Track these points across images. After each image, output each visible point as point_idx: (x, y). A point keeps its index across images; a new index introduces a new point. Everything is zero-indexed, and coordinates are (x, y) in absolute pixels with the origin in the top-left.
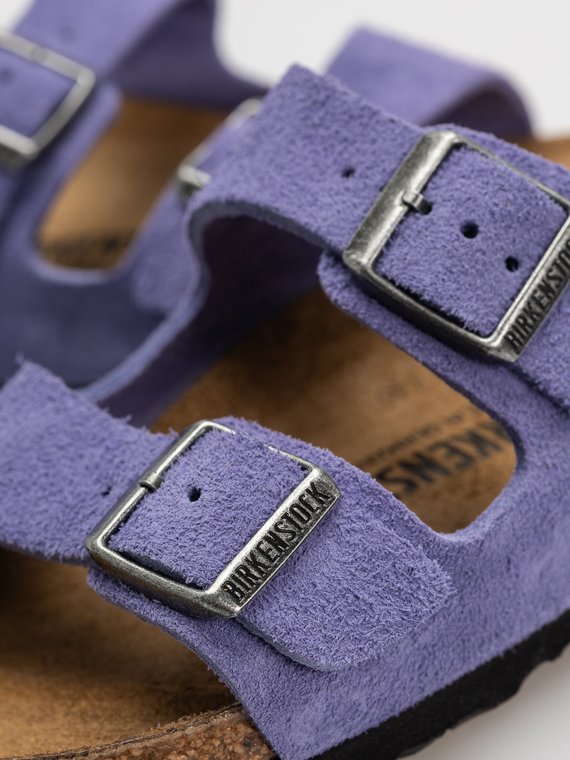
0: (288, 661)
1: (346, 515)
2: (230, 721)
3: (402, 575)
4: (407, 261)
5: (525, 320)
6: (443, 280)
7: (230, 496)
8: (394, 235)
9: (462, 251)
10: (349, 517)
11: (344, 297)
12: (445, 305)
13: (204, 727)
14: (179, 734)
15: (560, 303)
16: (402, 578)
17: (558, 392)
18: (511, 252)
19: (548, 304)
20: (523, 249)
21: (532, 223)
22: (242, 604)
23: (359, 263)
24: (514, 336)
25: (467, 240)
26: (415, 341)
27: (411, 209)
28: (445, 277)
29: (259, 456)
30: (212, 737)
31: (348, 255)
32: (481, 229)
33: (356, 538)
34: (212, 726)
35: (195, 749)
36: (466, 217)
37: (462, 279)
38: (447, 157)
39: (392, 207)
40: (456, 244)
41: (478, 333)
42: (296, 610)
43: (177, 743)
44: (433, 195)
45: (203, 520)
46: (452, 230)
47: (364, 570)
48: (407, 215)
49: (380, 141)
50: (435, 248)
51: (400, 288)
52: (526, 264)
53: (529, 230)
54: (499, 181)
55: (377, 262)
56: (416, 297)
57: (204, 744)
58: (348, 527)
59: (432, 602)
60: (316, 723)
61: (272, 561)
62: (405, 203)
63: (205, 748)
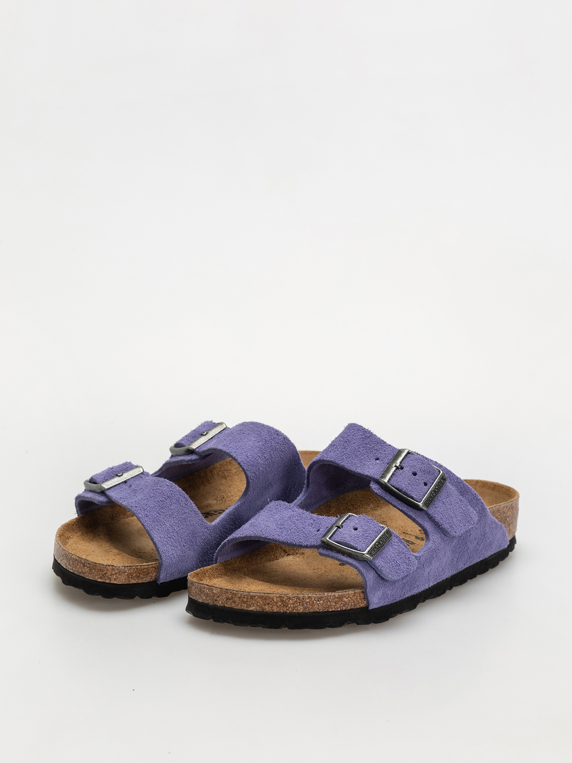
0: (379, 576)
1: (393, 541)
2: (359, 592)
3: (407, 559)
4: (398, 481)
5: (429, 499)
6: (408, 486)
7: (366, 530)
8: (393, 474)
9: (413, 479)
10: (394, 541)
11: (378, 492)
12: (409, 492)
13: (353, 592)
14: (347, 593)
15: (438, 497)
16: (407, 560)
17: (438, 520)
18: (425, 481)
19: (435, 496)
20: (428, 480)
21: (431, 474)
22: (373, 557)
23: (384, 481)
24: (427, 503)
25: (414, 476)
26: (399, 504)
27: (397, 468)
28: (408, 485)
29: (372, 522)
30: (355, 595)
31: (380, 479)
32: (418, 473)
33: (396, 547)
34: (355, 592)
35: (350, 598)
36: (413, 470)
37: (413, 486)
38: (406, 455)
39: (392, 467)
40: (411, 477)
41: (417, 501)
42: (384, 562)
43: (347, 595)
44: (403, 465)
45: (359, 535)
46: (410, 473)
47: (398, 555)
48: (396, 469)
49: (387, 451)
50: (405, 478)
51: (396, 488)
52: (429, 485)
53: (430, 475)
54: (422, 462)
55: (389, 481)
56: (400, 491)
57: (353, 597)
58: (394, 544)
59: (413, 567)
60: (379, 597)
61: (379, 548)
62: (396, 466)
63: (353, 598)
